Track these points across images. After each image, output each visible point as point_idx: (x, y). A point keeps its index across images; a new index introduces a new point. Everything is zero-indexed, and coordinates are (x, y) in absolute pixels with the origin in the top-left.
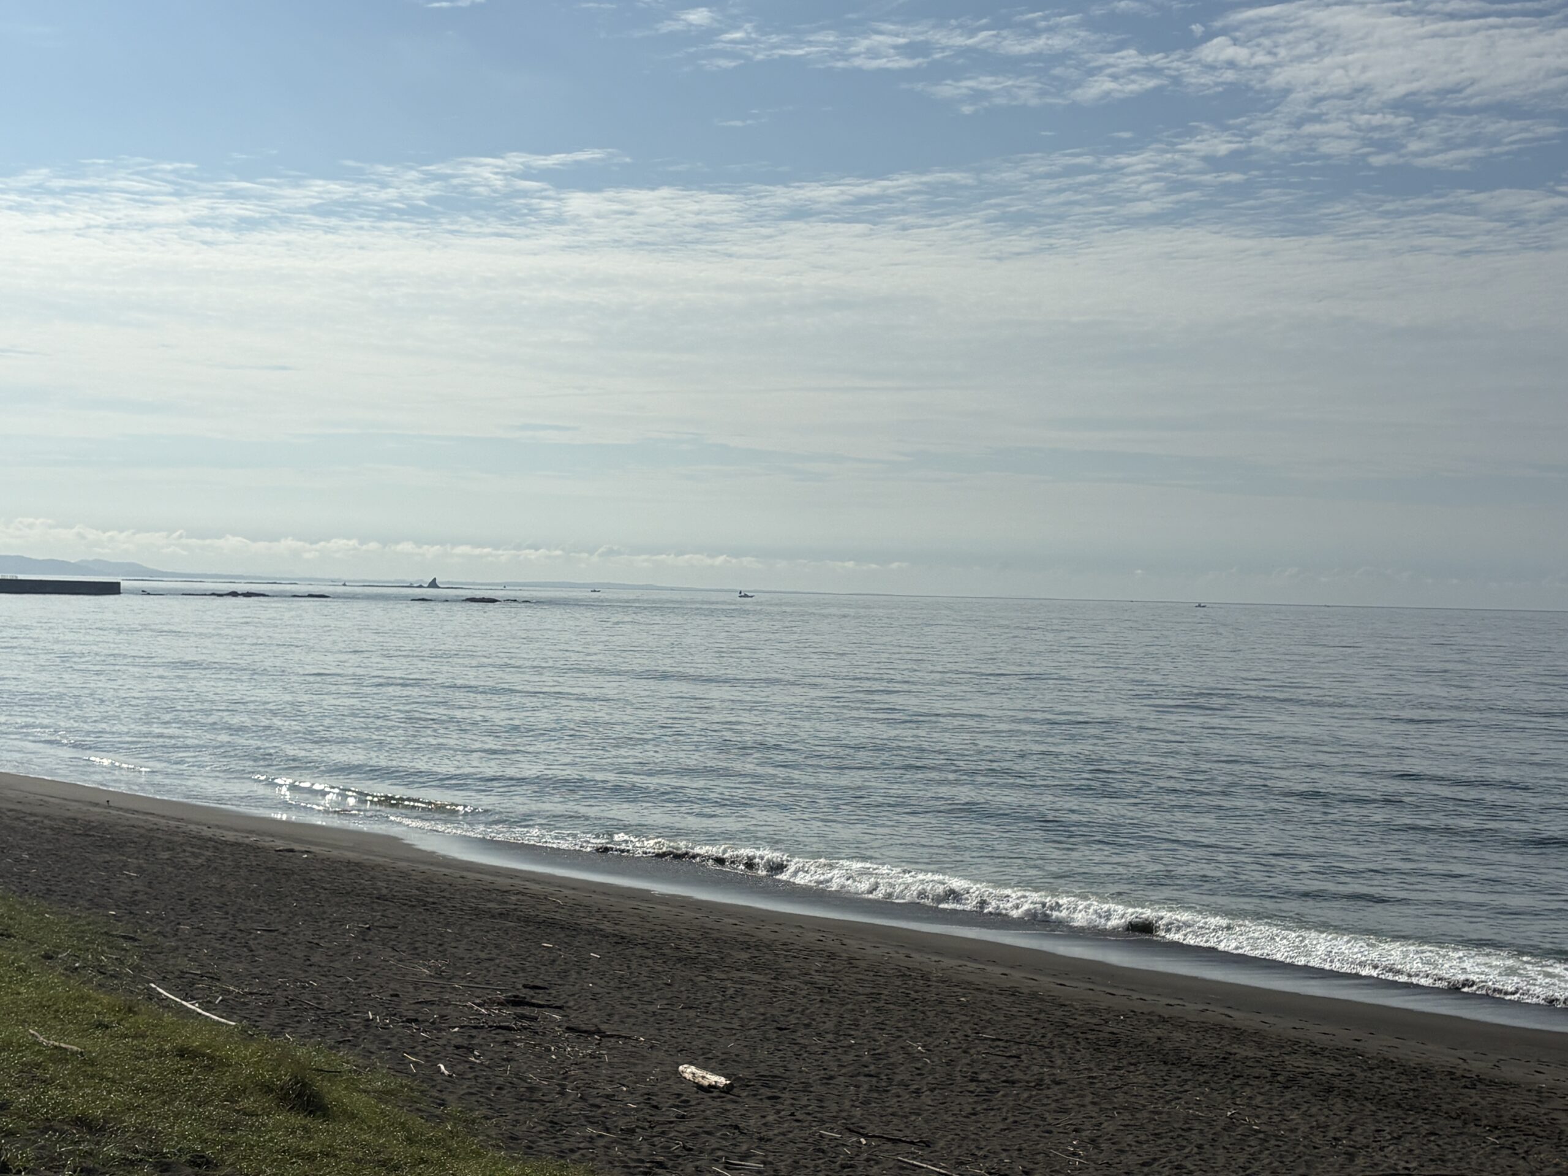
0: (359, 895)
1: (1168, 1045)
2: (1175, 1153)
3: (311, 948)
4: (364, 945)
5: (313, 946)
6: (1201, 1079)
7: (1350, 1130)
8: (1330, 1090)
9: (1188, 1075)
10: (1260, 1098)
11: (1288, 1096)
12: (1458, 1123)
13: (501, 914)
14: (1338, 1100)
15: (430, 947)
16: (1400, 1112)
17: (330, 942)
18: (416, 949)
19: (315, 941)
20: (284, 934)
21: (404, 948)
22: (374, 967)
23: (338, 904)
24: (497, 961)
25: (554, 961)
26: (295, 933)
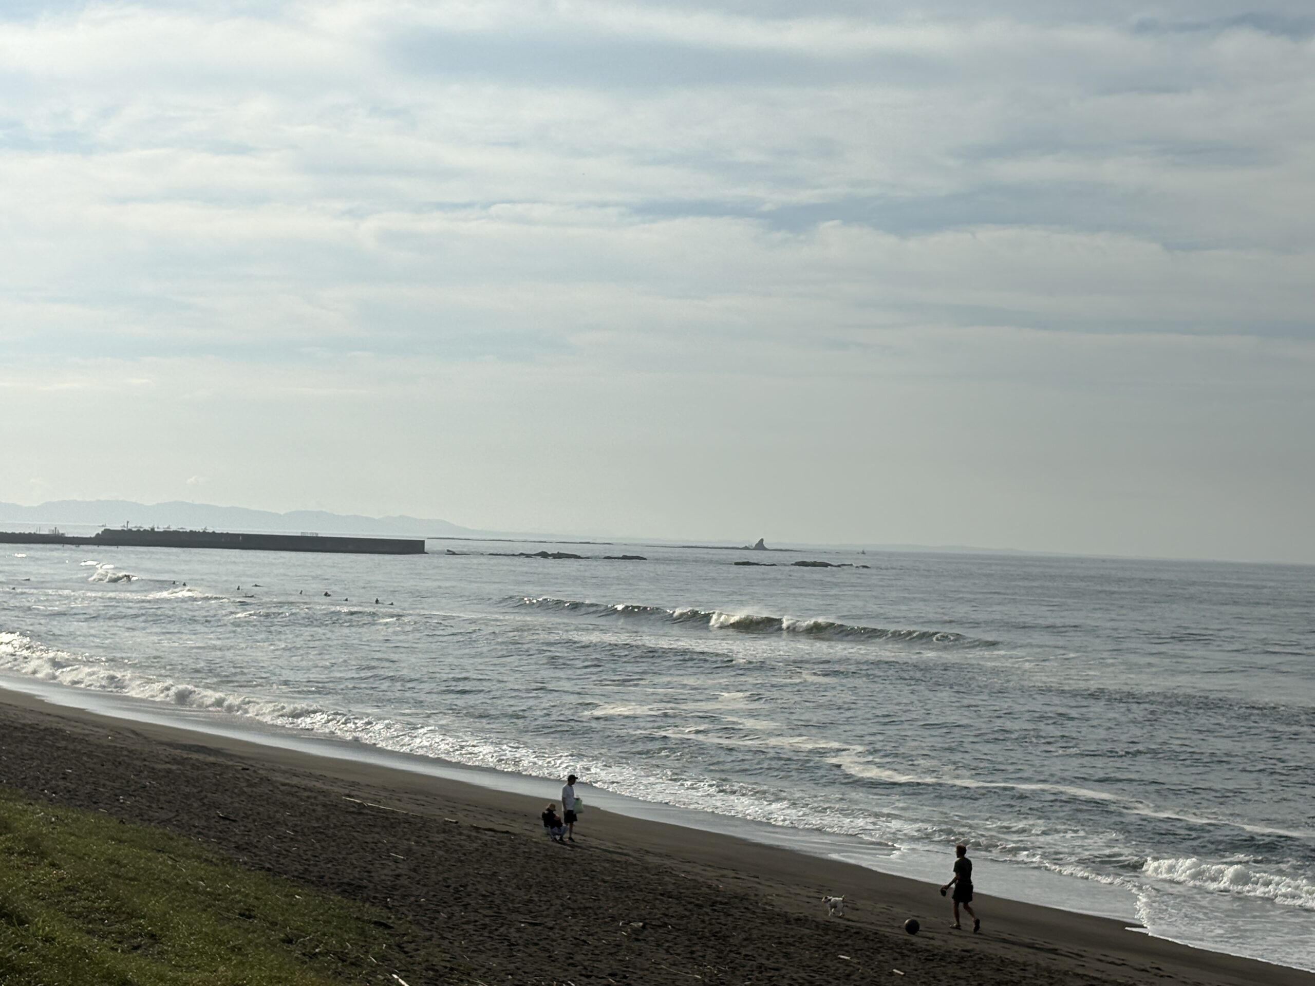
0: (641, 890)
3: (577, 945)
4: (635, 945)
5: (580, 943)
13: (798, 919)
15: (710, 951)
17: (599, 940)
18: (692, 952)
19: (583, 938)
20: (551, 928)
21: (678, 952)
22: (643, 970)
23: (616, 899)
24: (784, 972)
25: (848, 975)
26: (563, 929)
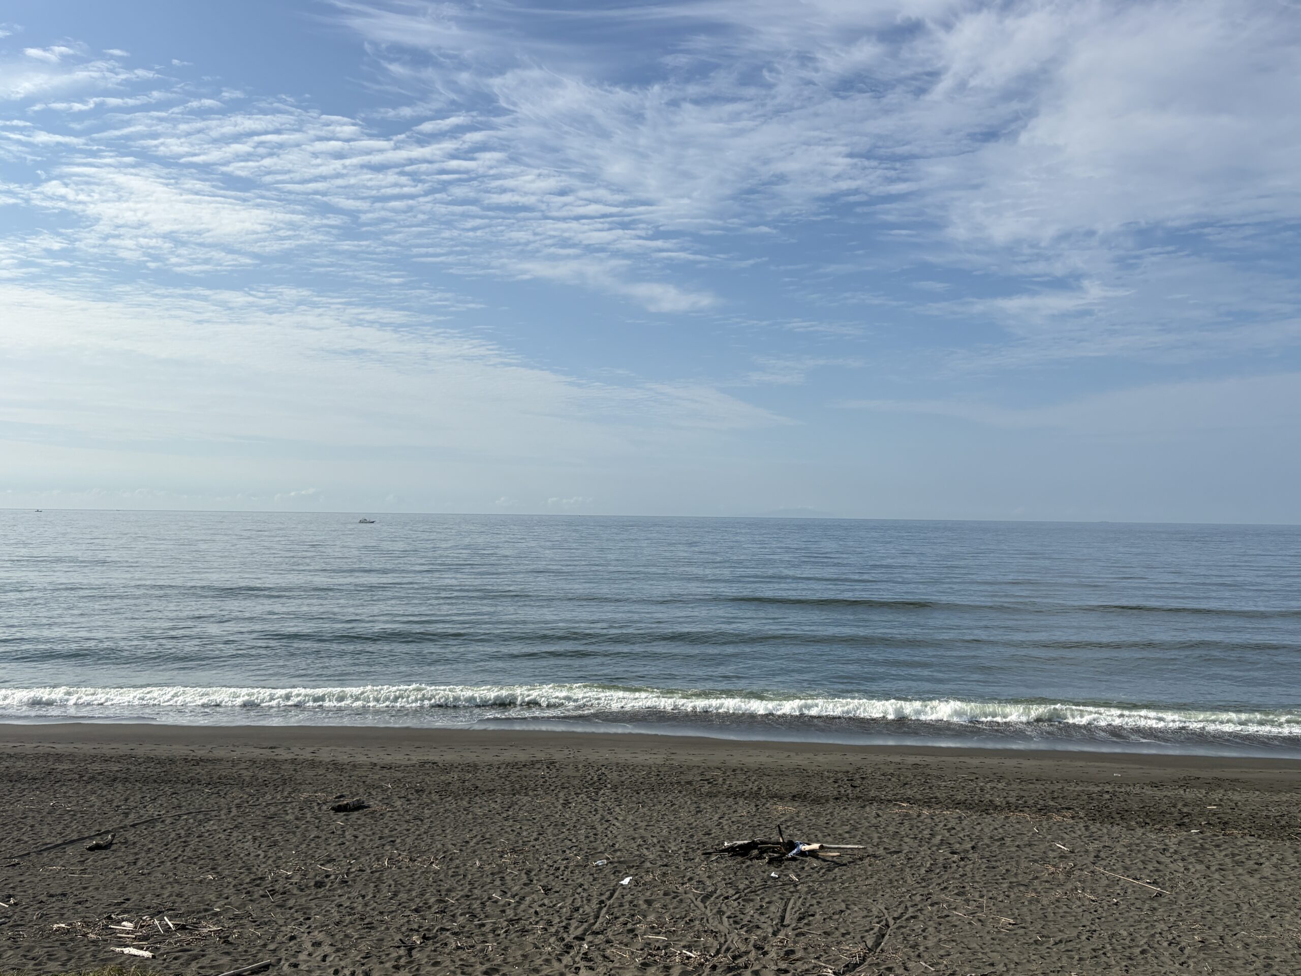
1: (13, 770)
2: (16, 833)
6: (34, 787)
7: (126, 800)
8: (114, 780)
9: (26, 786)
10: (72, 791)
11: (89, 787)
12: (189, 785)
14: (120, 784)
16: (156, 785)
